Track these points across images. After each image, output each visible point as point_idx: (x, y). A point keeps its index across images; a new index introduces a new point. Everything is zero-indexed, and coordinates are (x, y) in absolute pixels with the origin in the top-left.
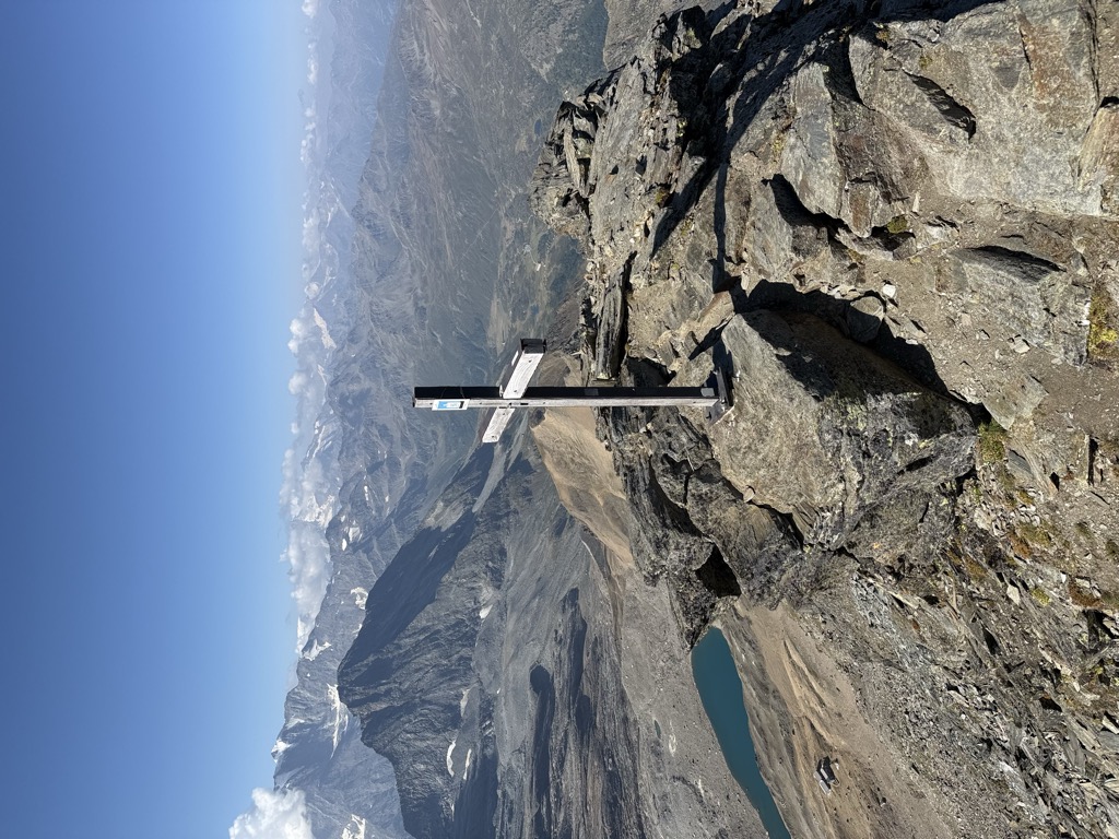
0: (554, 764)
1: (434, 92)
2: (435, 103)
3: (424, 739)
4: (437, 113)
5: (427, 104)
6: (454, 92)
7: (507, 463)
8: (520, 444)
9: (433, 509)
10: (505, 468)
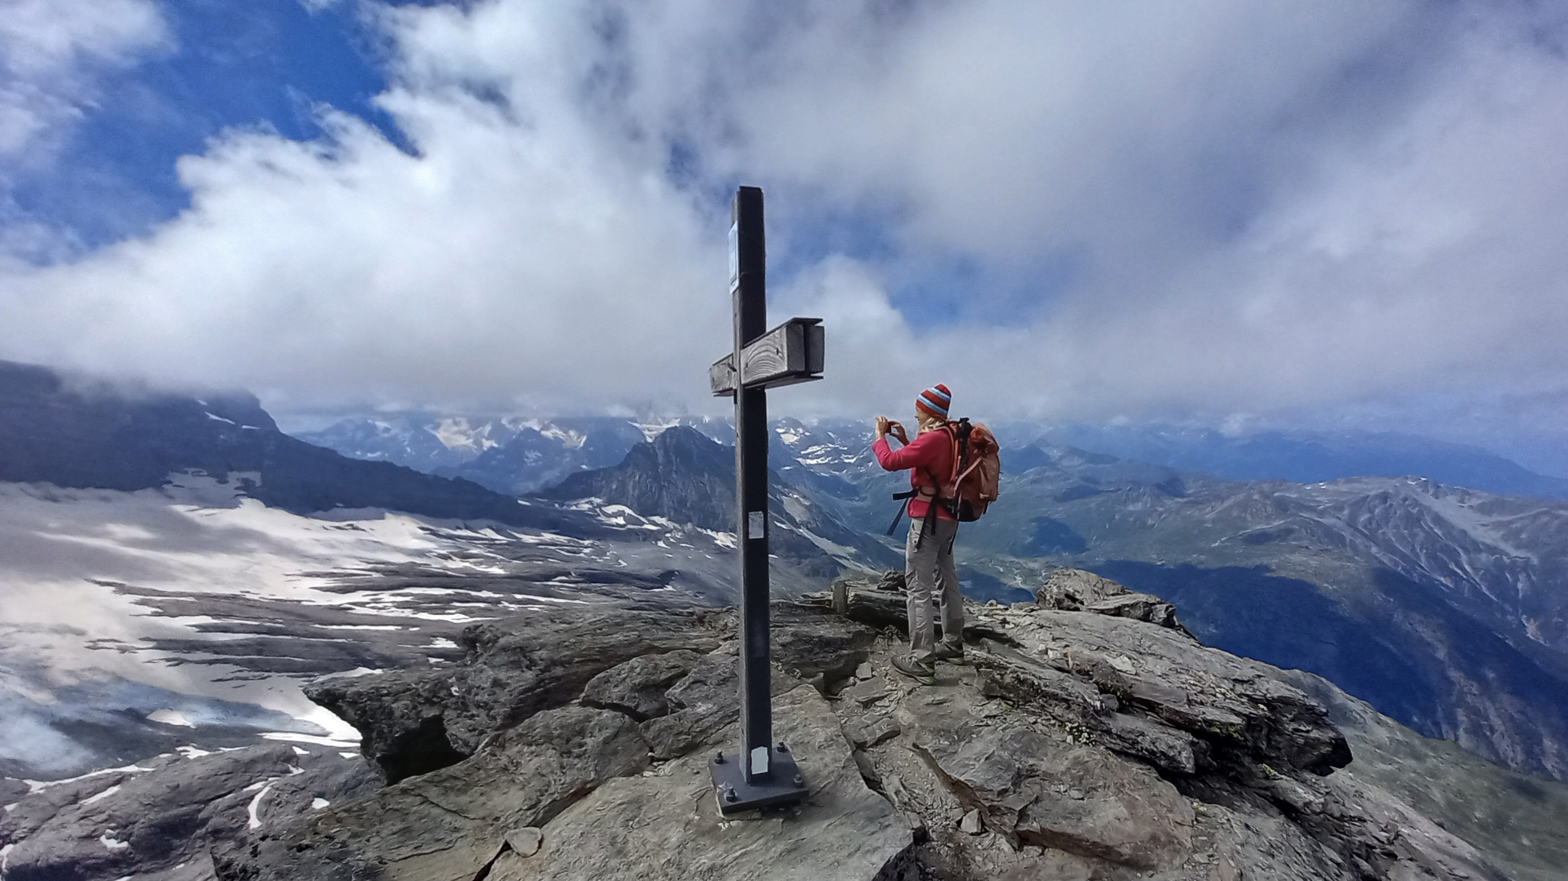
0: (606, 587)
1: (1149, 505)
2: (1139, 506)
3: (634, 488)
4: (1131, 508)
5: (1137, 500)
6: (1150, 522)
7: (840, 557)
8: (854, 568)
9: (804, 497)
10: (835, 556)
